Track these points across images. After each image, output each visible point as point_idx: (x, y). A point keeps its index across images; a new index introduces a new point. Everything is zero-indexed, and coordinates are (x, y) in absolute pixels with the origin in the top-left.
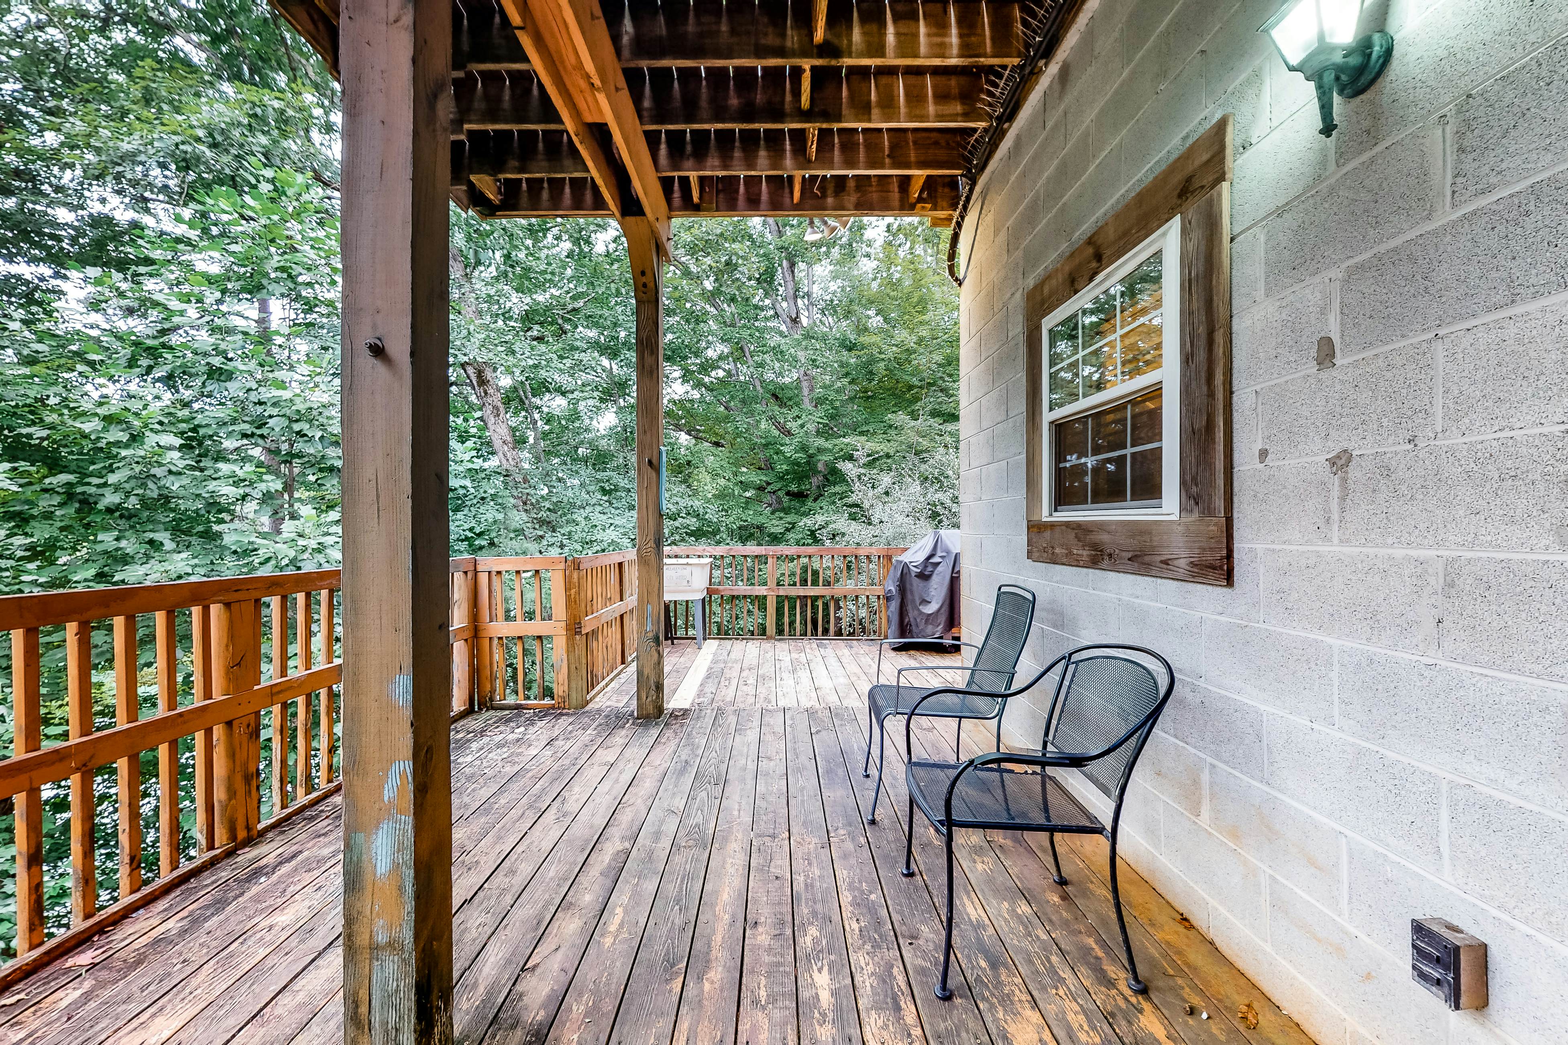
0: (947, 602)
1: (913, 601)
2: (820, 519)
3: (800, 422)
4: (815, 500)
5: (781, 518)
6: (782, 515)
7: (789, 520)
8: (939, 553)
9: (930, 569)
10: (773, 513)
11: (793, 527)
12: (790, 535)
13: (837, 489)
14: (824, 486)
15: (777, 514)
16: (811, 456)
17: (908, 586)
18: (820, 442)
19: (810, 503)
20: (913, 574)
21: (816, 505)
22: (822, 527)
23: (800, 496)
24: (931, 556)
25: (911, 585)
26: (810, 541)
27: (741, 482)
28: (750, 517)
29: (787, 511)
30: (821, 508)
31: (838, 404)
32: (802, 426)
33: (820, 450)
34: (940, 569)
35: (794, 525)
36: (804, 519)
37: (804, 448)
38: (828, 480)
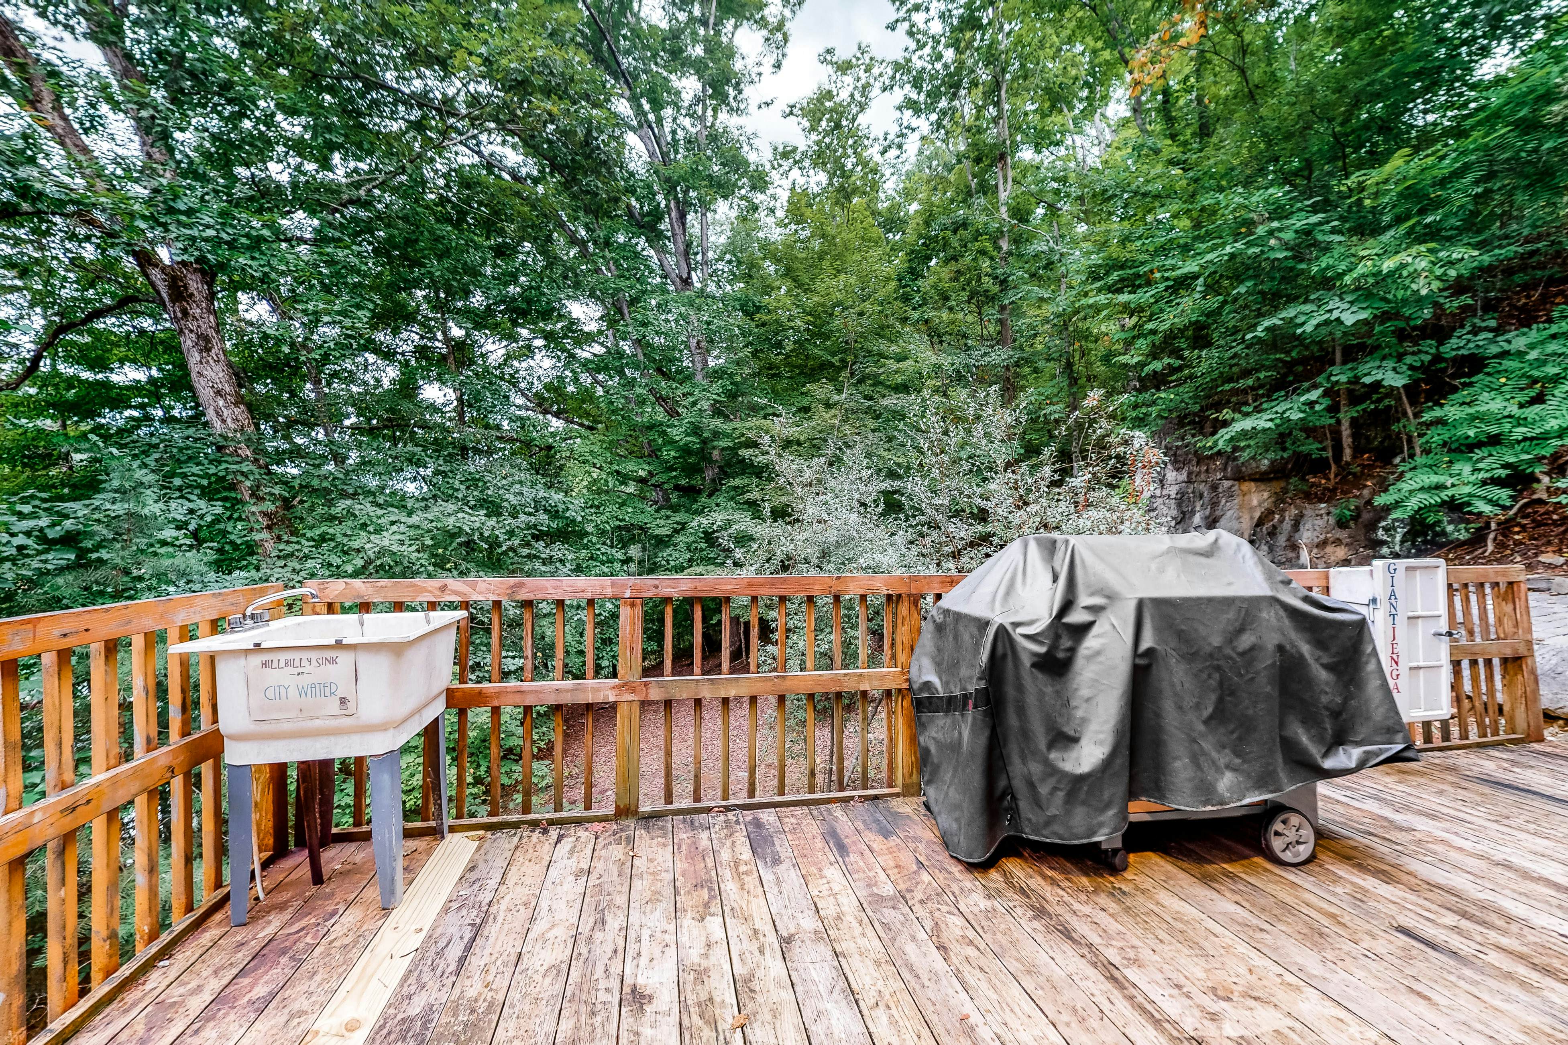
0: (1126, 741)
1: (1026, 734)
2: (719, 518)
3: (691, 399)
4: (710, 496)
5: (668, 517)
6: (669, 513)
7: (678, 519)
8: (1084, 600)
9: (1066, 643)
10: (657, 511)
11: (683, 528)
12: (680, 539)
13: (737, 482)
14: (721, 479)
15: (663, 512)
16: (704, 442)
17: (1010, 691)
18: (717, 423)
19: (703, 499)
20: (1027, 661)
21: (712, 502)
22: (722, 529)
23: (691, 492)
24: (1067, 606)
25: (1020, 688)
26: (704, 545)
27: (618, 472)
28: (628, 515)
29: (675, 509)
30: (718, 505)
31: (738, 379)
32: (694, 404)
33: (716, 434)
34: (1091, 643)
35: (684, 525)
36: (698, 519)
37: (695, 430)
38: (725, 473)
